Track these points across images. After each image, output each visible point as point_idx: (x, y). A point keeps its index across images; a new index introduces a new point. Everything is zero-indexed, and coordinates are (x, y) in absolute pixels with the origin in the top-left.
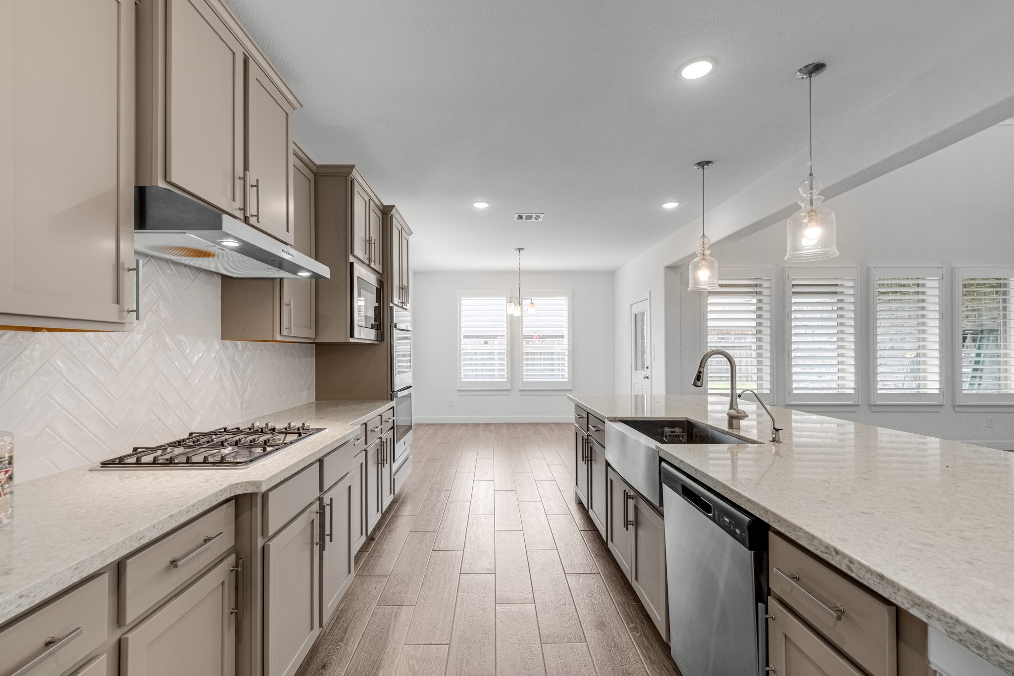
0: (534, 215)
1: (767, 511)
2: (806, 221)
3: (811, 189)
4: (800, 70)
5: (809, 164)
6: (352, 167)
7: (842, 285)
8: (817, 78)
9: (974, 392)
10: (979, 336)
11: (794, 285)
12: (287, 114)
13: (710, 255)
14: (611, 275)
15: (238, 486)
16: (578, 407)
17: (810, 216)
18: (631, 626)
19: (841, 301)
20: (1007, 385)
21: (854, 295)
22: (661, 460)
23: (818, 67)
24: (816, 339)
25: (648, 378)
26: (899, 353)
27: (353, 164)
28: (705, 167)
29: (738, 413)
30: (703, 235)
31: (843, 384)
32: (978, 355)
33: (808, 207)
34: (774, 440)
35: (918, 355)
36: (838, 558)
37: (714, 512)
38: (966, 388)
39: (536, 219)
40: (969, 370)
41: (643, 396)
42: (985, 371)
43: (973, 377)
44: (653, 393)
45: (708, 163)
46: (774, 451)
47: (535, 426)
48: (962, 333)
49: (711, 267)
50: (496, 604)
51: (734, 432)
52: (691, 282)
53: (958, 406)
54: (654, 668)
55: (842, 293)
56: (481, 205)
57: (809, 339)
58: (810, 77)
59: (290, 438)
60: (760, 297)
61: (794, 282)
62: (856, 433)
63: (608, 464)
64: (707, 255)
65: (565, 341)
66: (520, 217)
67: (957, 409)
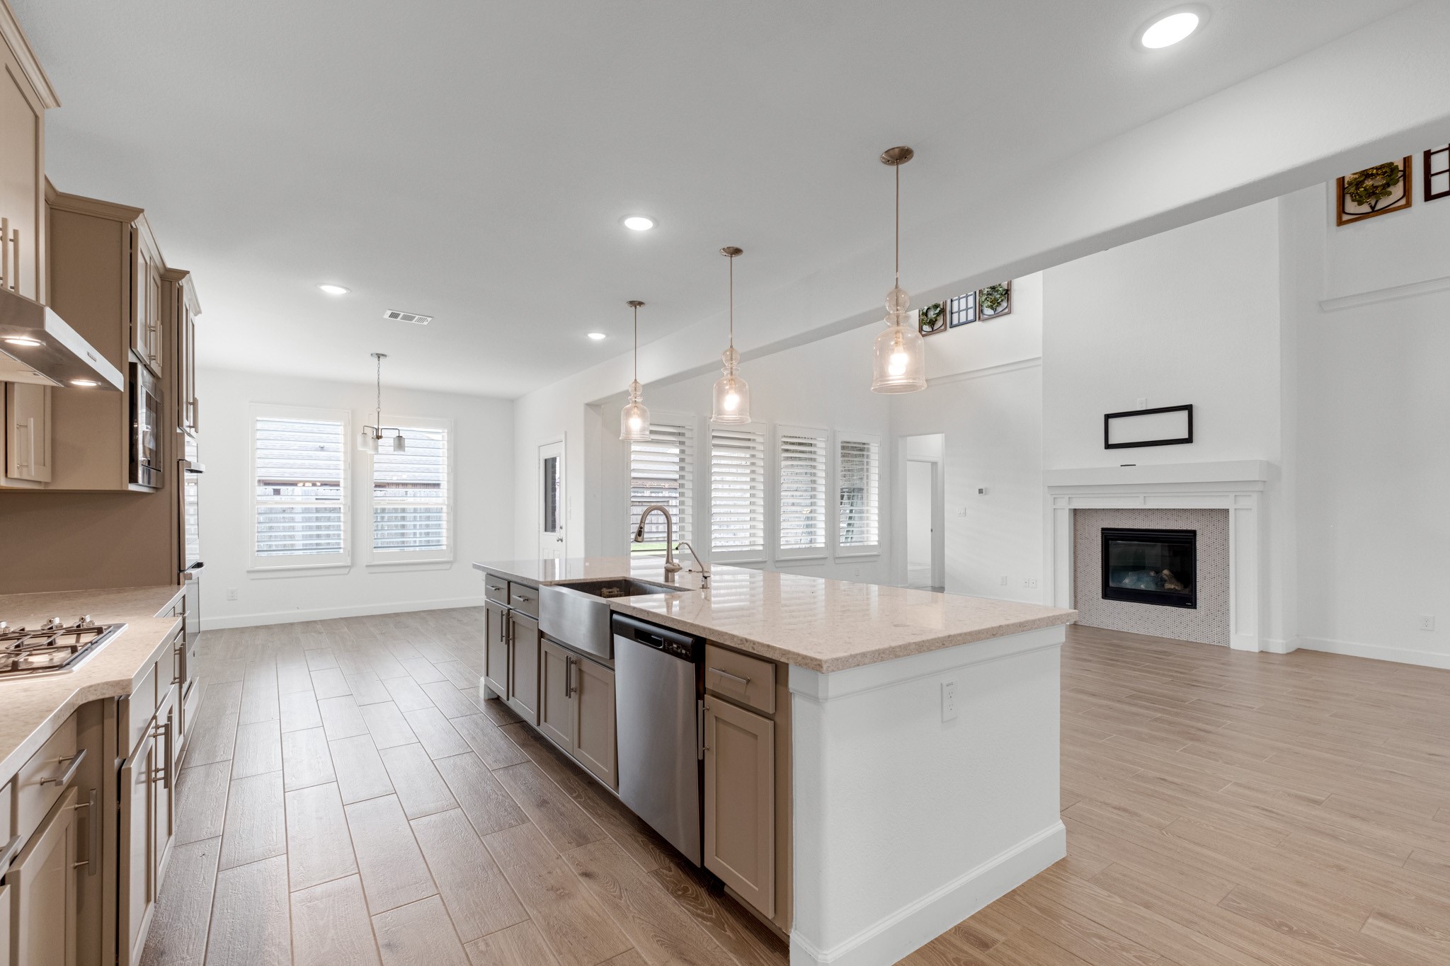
0: (417, 317)
1: (704, 628)
2: (727, 387)
3: (732, 359)
4: (724, 249)
5: (730, 336)
6: (142, 211)
7: (754, 440)
8: (736, 259)
9: (848, 544)
10: (852, 494)
11: (714, 437)
12: (36, 117)
13: (642, 403)
14: (511, 404)
15: (91, 689)
16: (491, 576)
17: (731, 384)
18: (574, 795)
19: (753, 456)
20: (868, 537)
21: (763, 451)
22: (612, 612)
23: (737, 251)
24: (732, 494)
25: (562, 540)
26: (798, 509)
27: (142, 208)
28: (638, 307)
29: (674, 565)
30: (636, 380)
31: (754, 541)
32: (851, 511)
33: (729, 376)
34: (703, 587)
35: (811, 512)
36: (747, 644)
37: (664, 645)
38: (843, 542)
39: (418, 321)
40: (845, 525)
41: (553, 561)
42: (855, 525)
43: (848, 531)
44: (568, 557)
45: (640, 304)
46: (703, 597)
47: (396, 618)
48: (840, 491)
49: (643, 415)
50: (408, 821)
51: (670, 584)
52: (623, 430)
53: (837, 558)
54: (602, 820)
55: (754, 448)
56: (333, 290)
57: (725, 494)
58: (731, 257)
59: (86, 638)
60: (683, 448)
61: (714, 434)
62: (764, 580)
63: (541, 634)
64: (638, 402)
65: (443, 491)
66: (394, 315)
67: (837, 561)
